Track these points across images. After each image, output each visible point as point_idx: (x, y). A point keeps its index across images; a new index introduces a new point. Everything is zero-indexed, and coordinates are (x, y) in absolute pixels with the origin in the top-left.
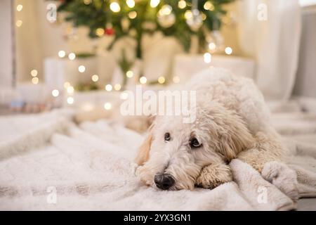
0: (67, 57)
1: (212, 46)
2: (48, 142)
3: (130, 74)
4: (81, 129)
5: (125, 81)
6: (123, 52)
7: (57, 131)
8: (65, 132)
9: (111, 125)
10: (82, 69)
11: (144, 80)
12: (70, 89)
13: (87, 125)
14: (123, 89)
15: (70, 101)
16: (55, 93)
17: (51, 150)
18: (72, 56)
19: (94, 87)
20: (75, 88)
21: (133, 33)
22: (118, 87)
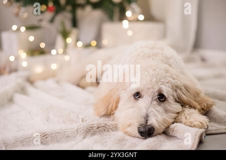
0: (18, 29)
1: (129, 14)
2: (11, 100)
3: (69, 40)
4: (36, 87)
5: (66, 46)
6: (63, 24)
7: (16, 91)
8: (23, 91)
9: (58, 82)
10: (32, 39)
11: (80, 44)
12: (23, 55)
13: (39, 83)
14: (65, 53)
15: (24, 64)
16: (12, 58)
17: (14, 108)
18: (23, 29)
19: (42, 52)
20: (27, 54)
21: (69, 8)
22: (61, 51)
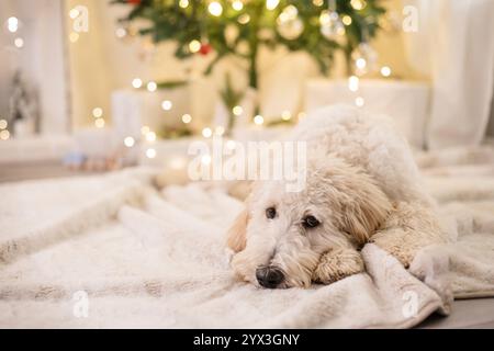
0: (144, 87)
1: (360, 63)
2: (114, 218)
3: (237, 110)
4: (164, 198)
5: (232, 121)
6: (228, 78)
7: (127, 202)
8: (140, 202)
9: (207, 189)
10: (167, 105)
11: (259, 120)
12: (151, 136)
13: (172, 191)
14: (228, 135)
15: (151, 154)
16: (129, 142)
17: (117, 231)
18: (152, 87)
19: (186, 133)
20: (157, 135)
21: (243, 48)
22: (221, 130)
